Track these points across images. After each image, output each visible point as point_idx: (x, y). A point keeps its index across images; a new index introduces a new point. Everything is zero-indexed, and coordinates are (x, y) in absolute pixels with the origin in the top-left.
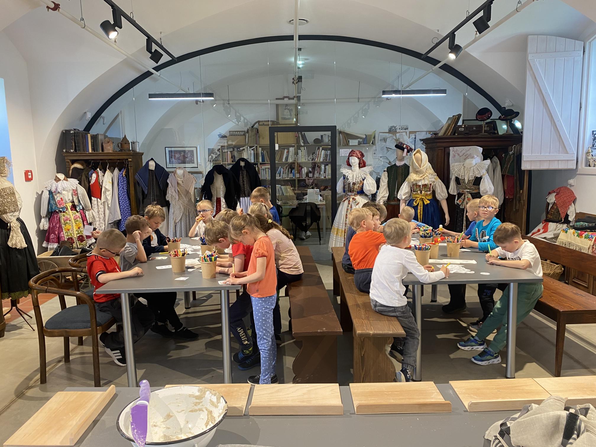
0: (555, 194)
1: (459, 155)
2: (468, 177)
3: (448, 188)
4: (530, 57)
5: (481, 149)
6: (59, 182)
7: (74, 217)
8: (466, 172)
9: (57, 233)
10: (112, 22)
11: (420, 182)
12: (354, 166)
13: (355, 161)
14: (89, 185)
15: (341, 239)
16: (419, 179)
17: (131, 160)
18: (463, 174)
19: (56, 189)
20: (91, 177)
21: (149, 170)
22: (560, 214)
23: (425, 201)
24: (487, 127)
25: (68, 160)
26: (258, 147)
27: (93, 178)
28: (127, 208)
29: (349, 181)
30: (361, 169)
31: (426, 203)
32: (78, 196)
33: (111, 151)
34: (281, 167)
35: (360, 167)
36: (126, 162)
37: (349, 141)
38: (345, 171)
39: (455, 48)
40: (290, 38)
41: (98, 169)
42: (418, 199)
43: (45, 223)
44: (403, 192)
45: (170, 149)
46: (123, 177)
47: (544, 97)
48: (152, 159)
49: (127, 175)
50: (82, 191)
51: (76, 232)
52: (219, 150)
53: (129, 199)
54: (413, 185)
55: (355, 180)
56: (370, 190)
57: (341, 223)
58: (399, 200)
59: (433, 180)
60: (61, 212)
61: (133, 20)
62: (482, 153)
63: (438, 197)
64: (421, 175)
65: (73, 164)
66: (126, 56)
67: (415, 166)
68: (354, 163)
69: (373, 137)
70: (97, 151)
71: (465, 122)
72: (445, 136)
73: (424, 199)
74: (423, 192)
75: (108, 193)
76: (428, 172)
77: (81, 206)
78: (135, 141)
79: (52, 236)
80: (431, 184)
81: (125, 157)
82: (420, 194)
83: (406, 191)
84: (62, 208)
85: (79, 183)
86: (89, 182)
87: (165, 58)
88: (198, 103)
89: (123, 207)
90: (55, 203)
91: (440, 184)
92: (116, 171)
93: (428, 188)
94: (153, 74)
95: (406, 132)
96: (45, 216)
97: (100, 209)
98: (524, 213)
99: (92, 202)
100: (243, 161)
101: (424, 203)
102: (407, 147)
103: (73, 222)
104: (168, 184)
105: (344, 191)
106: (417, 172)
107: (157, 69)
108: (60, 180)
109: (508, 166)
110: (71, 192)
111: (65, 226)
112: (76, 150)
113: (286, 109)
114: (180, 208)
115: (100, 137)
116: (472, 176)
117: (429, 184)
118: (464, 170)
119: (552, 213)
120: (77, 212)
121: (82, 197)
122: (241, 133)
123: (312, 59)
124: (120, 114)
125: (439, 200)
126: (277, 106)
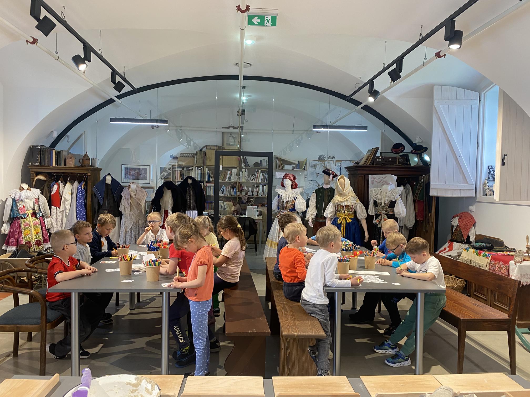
0: (458, 218)
1: (377, 181)
2: (384, 200)
3: (367, 209)
4: (436, 103)
5: (395, 178)
6: (22, 192)
7: (34, 223)
8: (382, 196)
9: (16, 237)
10: (83, 57)
11: (343, 204)
12: (288, 186)
13: (288, 183)
14: (50, 195)
15: (275, 251)
16: (343, 200)
17: (90, 174)
18: (380, 198)
19: (20, 197)
20: (53, 188)
21: (106, 184)
22: (462, 235)
23: (348, 220)
24: (401, 159)
25: (33, 172)
26: (205, 167)
27: (54, 189)
28: (83, 217)
29: (283, 200)
30: (293, 190)
31: (348, 222)
32: (39, 205)
33: (72, 166)
34: (225, 186)
35: (292, 188)
36: (85, 176)
37: (284, 166)
38: (279, 191)
39: (374, 93)
40: (236, 77)
41: (60, 181)
42: (341, 218)
43: (6, 227)
44: (329, 211)
45: (126, 166)
46: (82, 189)
47: (447, 136)
48: (109, 174)
49: (86, 188)
50: (43, 200)
51: (34, 237)
52: (170, 169)
53: (86, 208)
54: (337, 206)
55: (288, 199)
56: (300, 208)
57: (275, 236)
58: (325, 218)
59: (355, 202)
60: (22, 218)
61: (101, 56)
62: (397, 181)
63: (359, 216)
64: (344, 197)
65: (37, 176)
66: (93, 85)
67: (339, 189)
68: (288, 184)
69: (305, 163)
70: (60, 165)
71: (382, 154)
72: (365, 165)
73: (346, 218)
74: (346, 212)
75: (67, 203)
76: (350, 195)
77: (41, 214)
78: (95, 158)
79: (12, 240)
80: (352, 206)
81: (85, 172)
82: (343, 213)
83: (332, 211)
84: (23, 215)
85: (41, 193)
86: (51, 192)
87: (127, 89)
88: (154, 128)
89: (79, 215)
90: (17, 210)
91: (360, 206)
92: (76, 183)
93: (350, 209)
94: (115, 101)
95: (333, 161)
96: (7, 221)
97: (58, 217)
98: (432, 233)
99: (52, 210)
100: (190, 179)
101: (346, 221)
102: (333, 173)
103: (33, 227)
104: (122, 196)
105: (278, 209)
106: (341, 195)
107: (119, 97)
108: (24, 189)
109: (419, 193)
110: (33, 200)
111: (25, 231)
112: (40, 164)
113: (231, 136)
114: (131, 218)
115: (64, 154)
116: (388, 200)
117: (351, 205)
118: (381, 194)
119: (456, 234)
120: (37, 218)
121: (42, 206)
122: (190, 155)
123: (254, 96)
124: (83, 134)
125: (360, 219)
126: (223, 133)
